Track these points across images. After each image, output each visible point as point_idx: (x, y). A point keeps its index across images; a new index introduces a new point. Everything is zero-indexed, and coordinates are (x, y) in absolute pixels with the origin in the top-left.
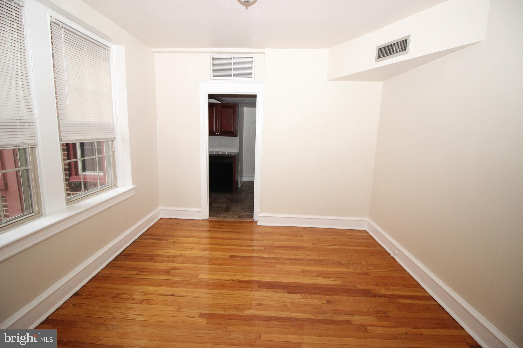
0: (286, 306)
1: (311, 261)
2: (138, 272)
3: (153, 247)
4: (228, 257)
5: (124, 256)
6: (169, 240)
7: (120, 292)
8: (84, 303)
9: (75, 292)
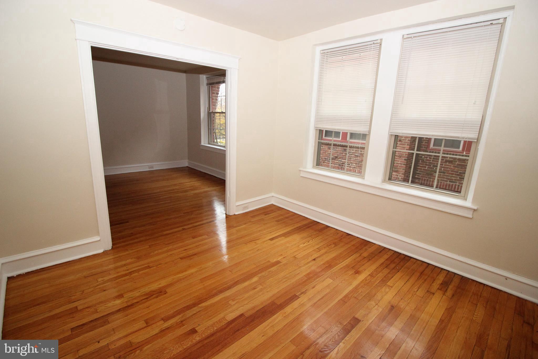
0: (233, 300)
7: (338, 246)
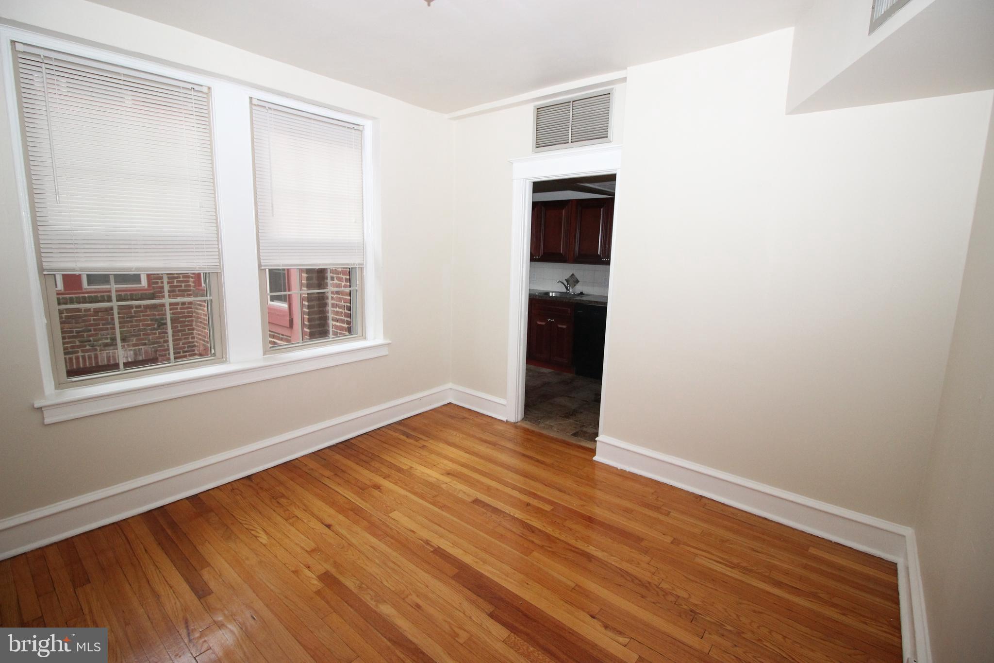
0: (456, 636)
1: (622, 576)
2: (333, 474)
3: (390, 445)
4: (470, 500)
5: (346, 447)
6: (420, 441)
7: (285, 494)
8: (241, 492)
9: (249, 475)
